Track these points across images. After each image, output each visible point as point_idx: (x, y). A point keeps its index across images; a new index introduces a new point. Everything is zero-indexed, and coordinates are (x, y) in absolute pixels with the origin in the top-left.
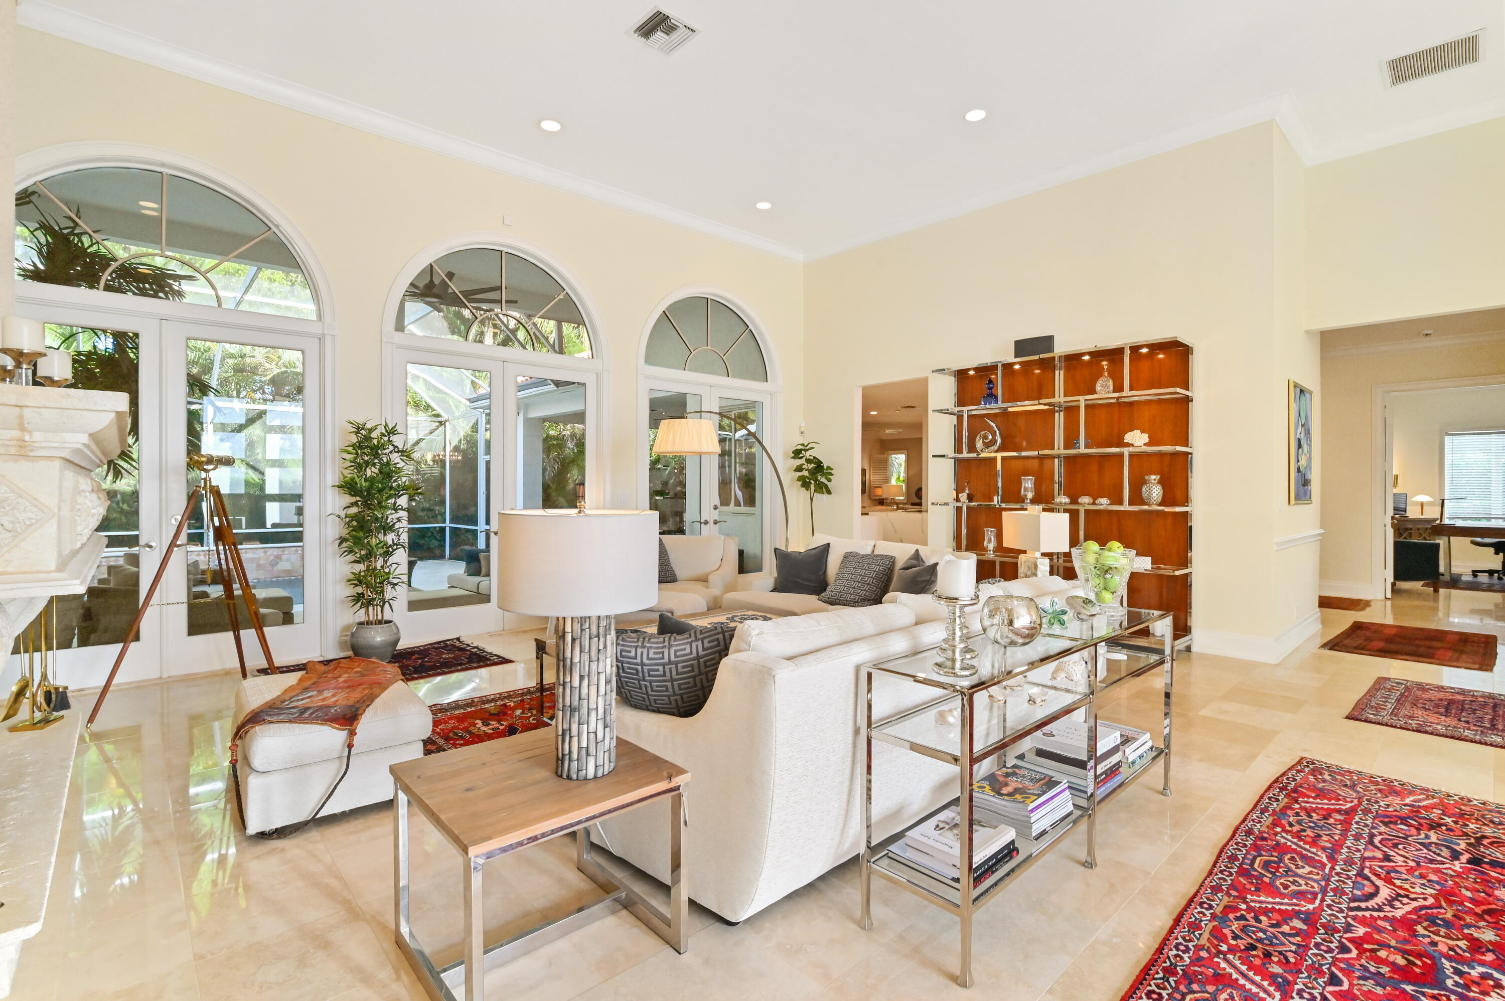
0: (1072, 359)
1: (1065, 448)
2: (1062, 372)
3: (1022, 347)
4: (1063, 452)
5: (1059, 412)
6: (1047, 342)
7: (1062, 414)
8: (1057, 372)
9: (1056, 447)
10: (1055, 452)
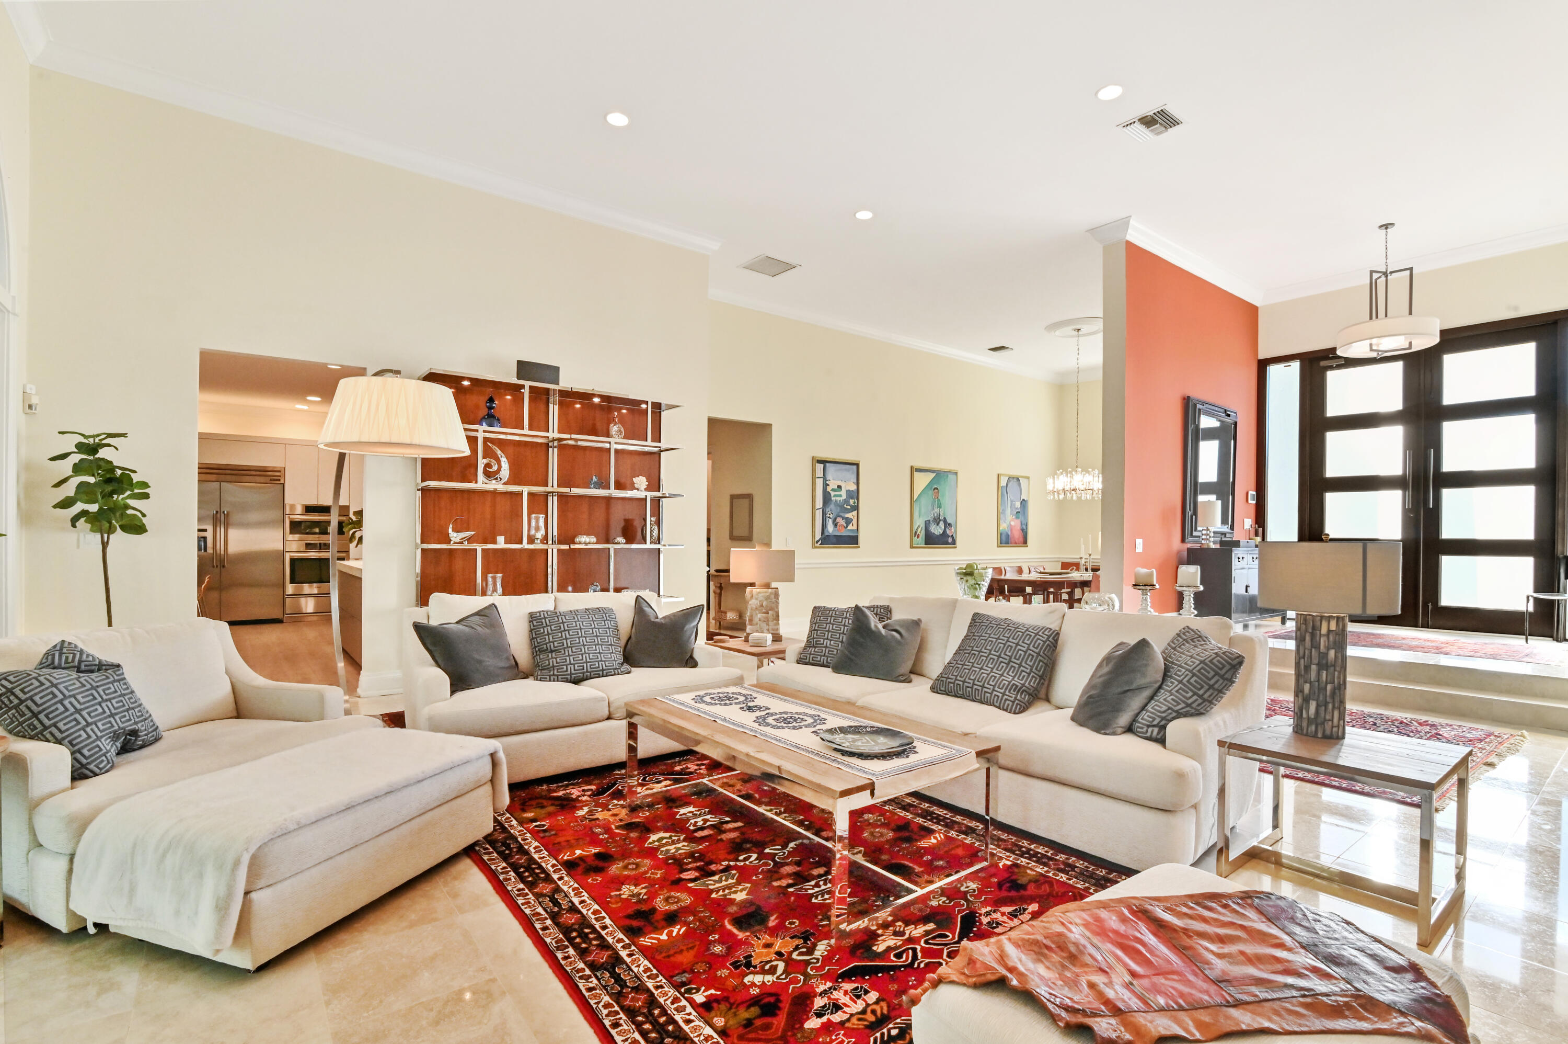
0: (568, 396)
1: (559, 486)
2: (556, 407)
3: (525, 369)
4: (555, 488)
5: (553, 447)
6: (552, 373)
7: (556, 450)
8: (551, 406)
9: (550, 484)
10: (549, 489)
